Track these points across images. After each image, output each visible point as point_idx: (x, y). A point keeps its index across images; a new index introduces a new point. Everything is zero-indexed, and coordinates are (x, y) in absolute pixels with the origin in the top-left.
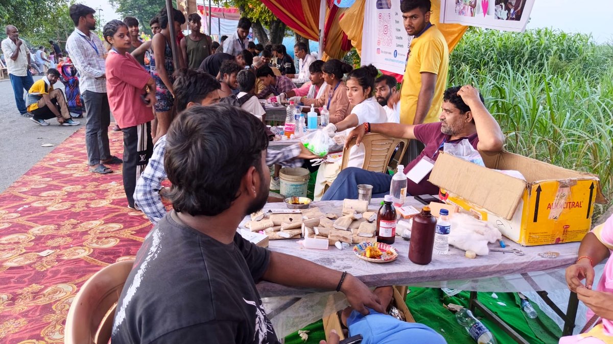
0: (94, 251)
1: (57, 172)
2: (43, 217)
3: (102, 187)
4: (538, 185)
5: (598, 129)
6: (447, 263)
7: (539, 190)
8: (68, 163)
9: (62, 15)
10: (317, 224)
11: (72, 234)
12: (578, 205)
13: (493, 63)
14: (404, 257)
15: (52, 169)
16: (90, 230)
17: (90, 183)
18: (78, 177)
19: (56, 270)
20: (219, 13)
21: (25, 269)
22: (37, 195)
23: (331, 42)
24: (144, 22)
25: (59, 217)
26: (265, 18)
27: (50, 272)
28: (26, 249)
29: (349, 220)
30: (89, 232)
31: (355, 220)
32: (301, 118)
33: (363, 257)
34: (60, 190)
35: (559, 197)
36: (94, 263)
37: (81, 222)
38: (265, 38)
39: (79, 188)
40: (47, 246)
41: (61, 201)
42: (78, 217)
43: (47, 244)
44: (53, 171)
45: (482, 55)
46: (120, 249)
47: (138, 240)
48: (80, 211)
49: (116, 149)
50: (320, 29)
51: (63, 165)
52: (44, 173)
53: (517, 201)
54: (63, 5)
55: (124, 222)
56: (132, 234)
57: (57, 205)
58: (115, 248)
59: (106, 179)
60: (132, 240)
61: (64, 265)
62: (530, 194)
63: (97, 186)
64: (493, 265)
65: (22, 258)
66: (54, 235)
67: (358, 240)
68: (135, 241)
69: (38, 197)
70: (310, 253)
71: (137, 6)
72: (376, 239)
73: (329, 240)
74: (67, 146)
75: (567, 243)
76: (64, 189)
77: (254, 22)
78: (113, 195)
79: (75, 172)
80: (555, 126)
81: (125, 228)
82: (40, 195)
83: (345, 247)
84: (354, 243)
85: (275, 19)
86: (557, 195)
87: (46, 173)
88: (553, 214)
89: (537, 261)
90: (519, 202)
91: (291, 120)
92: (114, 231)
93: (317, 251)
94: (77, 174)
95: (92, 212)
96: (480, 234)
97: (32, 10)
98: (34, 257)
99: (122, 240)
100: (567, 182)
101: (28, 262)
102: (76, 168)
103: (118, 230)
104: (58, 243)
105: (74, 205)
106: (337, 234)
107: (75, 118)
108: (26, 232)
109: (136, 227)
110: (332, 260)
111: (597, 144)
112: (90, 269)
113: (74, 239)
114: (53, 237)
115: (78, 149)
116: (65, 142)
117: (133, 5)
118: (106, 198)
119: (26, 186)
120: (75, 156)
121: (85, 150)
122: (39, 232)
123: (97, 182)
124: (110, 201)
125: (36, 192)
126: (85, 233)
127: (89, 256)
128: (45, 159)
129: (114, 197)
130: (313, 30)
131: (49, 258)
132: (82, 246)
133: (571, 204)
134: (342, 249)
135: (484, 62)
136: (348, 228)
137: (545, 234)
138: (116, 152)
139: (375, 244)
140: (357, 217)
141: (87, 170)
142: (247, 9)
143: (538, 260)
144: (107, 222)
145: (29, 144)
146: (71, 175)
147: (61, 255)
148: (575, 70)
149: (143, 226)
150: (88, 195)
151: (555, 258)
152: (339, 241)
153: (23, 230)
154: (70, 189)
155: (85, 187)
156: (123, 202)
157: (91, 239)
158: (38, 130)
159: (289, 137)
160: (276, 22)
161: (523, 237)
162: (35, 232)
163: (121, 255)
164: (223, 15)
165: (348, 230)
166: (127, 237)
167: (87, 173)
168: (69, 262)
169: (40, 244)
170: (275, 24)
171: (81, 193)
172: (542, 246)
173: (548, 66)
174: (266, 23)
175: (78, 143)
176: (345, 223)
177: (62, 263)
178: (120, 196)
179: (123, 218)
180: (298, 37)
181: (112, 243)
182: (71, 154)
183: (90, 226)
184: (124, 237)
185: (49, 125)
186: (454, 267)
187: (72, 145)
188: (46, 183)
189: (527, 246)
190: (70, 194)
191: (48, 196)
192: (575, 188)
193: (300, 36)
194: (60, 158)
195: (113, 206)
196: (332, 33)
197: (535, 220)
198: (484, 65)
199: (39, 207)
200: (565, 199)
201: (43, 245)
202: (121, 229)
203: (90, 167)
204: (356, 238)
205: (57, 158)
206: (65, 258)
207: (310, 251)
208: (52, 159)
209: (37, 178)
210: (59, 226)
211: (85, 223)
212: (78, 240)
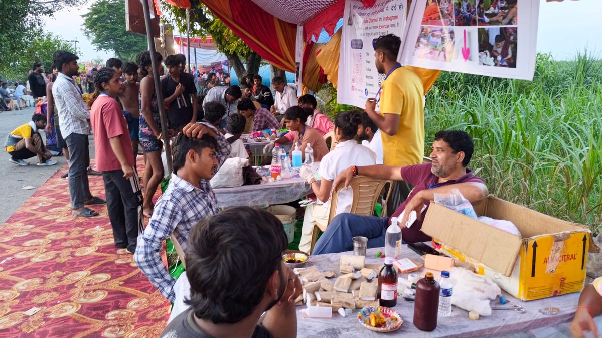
0: (82, 307)
1: (39, 218)
2: (27, 270)
3: (87, 233)
4: (533, 242)
5: (568, 152)
6: (452, 328)
7: (535, 245)
8: (51, 207)
9: (38, 49)
10: (317, 289)
11: (58, 288)
12: (573, 257)
13: (460, 84)
14: (409, 323)
15: (33, 215)
16: (77, 282)
17: (74, 229)
18: (61, 223)
19: (43, 331)
20: (195, 43)
21: (11, 332)
22: (20, 245)
23: (308, 75)
24: (120, 52)
25: (44, 269)
26: (242, 50)
27: (38, 334)
28: (11, 308)
29: (348, 280)
30: (76, 285)
31: (354, 280)
32: (286, 158)
33: (368, 327)
34: (43, 238)
35: (554, 251)
36: (82, 320)
37: (67, 274)
38: (242, 69)
39: (63, 234)
40: (33, 304)
41: (45, 250)
42: (64, 268)
43: (32, 301)
44: (35, 217)
45: (450, 76)
46: (108, 303)
47: (126, 291)
48: (65, 262)
49: (98, 189)
50: (297, 61)
51: (45, 209)
52: (26, 220)
53: (515, 257)
54: (39, 40)
55: (111, 272)
56: (120, 285)
57: (41, 256)
58: (103, 302)
59: (90, 223)
60: (121, 292)
61: (51, 324)
62: (527, 250)
63: (81, 232)
64: (498, 327)
65: (6, 319)
66: (39, 291)
67: (361, 304)
68: (124, 293)
69: (21, 247)
70: (315, 324)
71: (113, 37)
72: (378, 303)
73: (332, 307)
74: (48, 188)
75: (564, 295)
76: (48, 236)
77: (231, 54)
78: (99, 241)
79: (57, 217)
80: (527, 150)
81: (112, 278)
82: (23, 245)
83: (349, 314)
84: (358, 308)
85: (252, 51)
86: (552, 249)
87: (28, 219)
88: (550, 268)
89: (539, 320)
90: (517, 259)
91: (277, 161)
92: (101, 283)
93: (320, 321)
94: (60, 219)
95: (77, 262)
96: (480, 291)
97: (9, 45)
98: (19, 317)
99: (111, 293)
100: (561, 236)
101: (14, 323)
102: (59, 213)
103: (105, 281)
104: (45, 299)
105: (59, 254)
106: (340, 300)
107: (55, 156)
108: (10, 289)
109: (124, 277)
110: (338, 332)
111: (569, 167)
112: (79, 328)
113: (61, 294)
114: (38, 292)
115: (60, 191)
116: (46, 183)
117: (108, 36)
118: (91, 245)
119: (8, 236)
120: (57, 198)
121: (67, 192)
122: (24, 288)
123: (81, 227)
124: (95, 248)
125: (19, 242)
126: (72, 286)
127: (76, 312)
128: (26, 204)
129: (99, 244)
130: (289, 62)
131: (36, 318)
132: (69, 301)
133: (566, 257)
134: (346, 317)
135: (452, 83)
136: (349, 290)
137: (544, 288)
138: (99, 192)
139: (378, 308)
140: (356, 276)
141: (71, 214)
142: (223, 42)
143: (540, 318)
144: (94, 272)
145: (9, 187)
146: (54, 220)
147: (48, 313)
148: (539, 88)
149: (131, 275)
150: (73, 243)
151: (556, 314)
152: (343, 307)
153: (7, 286)
154: (54, 236)
155: (69, 233)
156: (109, 249)
157: (78, 293)
158: (18, 171)
159: (276, 179)
160: (252, 53)
161: (522, 292)
162: (20, 288)
163: (110, 309)
164: (199, 45)
165: (349, 292)
166: (115, 289)
167: (70, 218)
168: (57, 321)
169: (25, 302)
170: (251, 55)
171: (65, 240)
172: (541, 300)
173: (513, 85)
174: (243, 55)
175: (59, 184)
176: (345, 284)
177: (50, 322)
178: (105, 242)
179: (110, 267)
180: (275, 70)
181: (100, 297)
182: (53, 196)
183: (77, 278)
184: (113, 288)
185: (29, 165)
186: (460, 333)
187: (53, 186)
188: (28, 230)
189: (527, 301)
190: (54, 242)
191: (32, 246)
192: (569, 241)
193: (277, 68)
194: (42, 201)
195: (99, 254)
196: (309, 66)
197: (533, 275)
198: (452, 86)
199: (23, 259)
200: (561, 253)
201: (29, 303)
202: (108, 280)
203: (73, 211)
204: (359, 303)
205: (39, 201)
206: (52, 316)
207: (314, 320)
208: (33, 203)
209: (18, 225)
210: (45, 279)
211: (70, 275)
212: (65, 295)
